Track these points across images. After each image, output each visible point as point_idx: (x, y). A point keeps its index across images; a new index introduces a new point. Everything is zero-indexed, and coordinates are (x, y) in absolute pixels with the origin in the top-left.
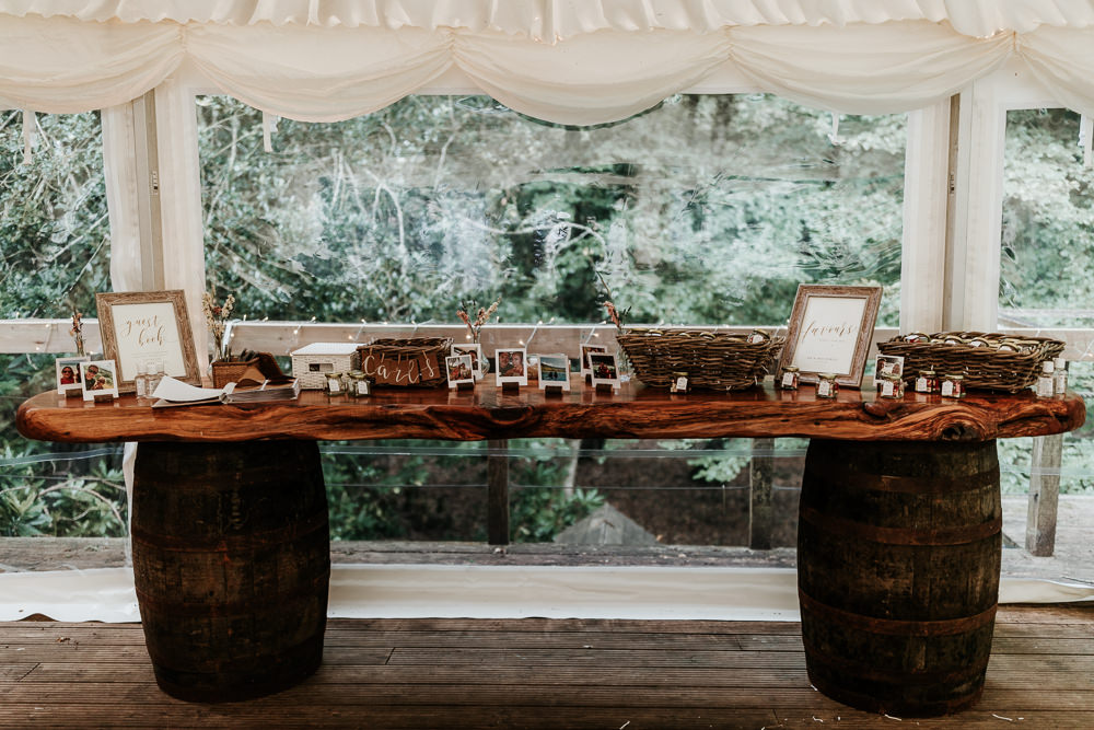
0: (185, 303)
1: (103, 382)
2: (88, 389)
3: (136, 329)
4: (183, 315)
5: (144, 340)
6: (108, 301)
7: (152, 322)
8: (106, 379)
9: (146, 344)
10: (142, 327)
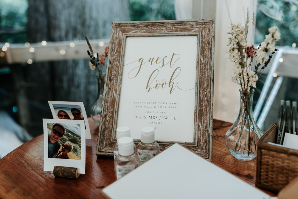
0: (212, 38)
1: (68, 148)
2: (50, 156)
3: (147, 69)
4: (207, 54)
5: (152, 85)
6: (124, 31)
7: (167, 61)
8: (73, 145)
9: (153, 90)
10: (155, 66)
